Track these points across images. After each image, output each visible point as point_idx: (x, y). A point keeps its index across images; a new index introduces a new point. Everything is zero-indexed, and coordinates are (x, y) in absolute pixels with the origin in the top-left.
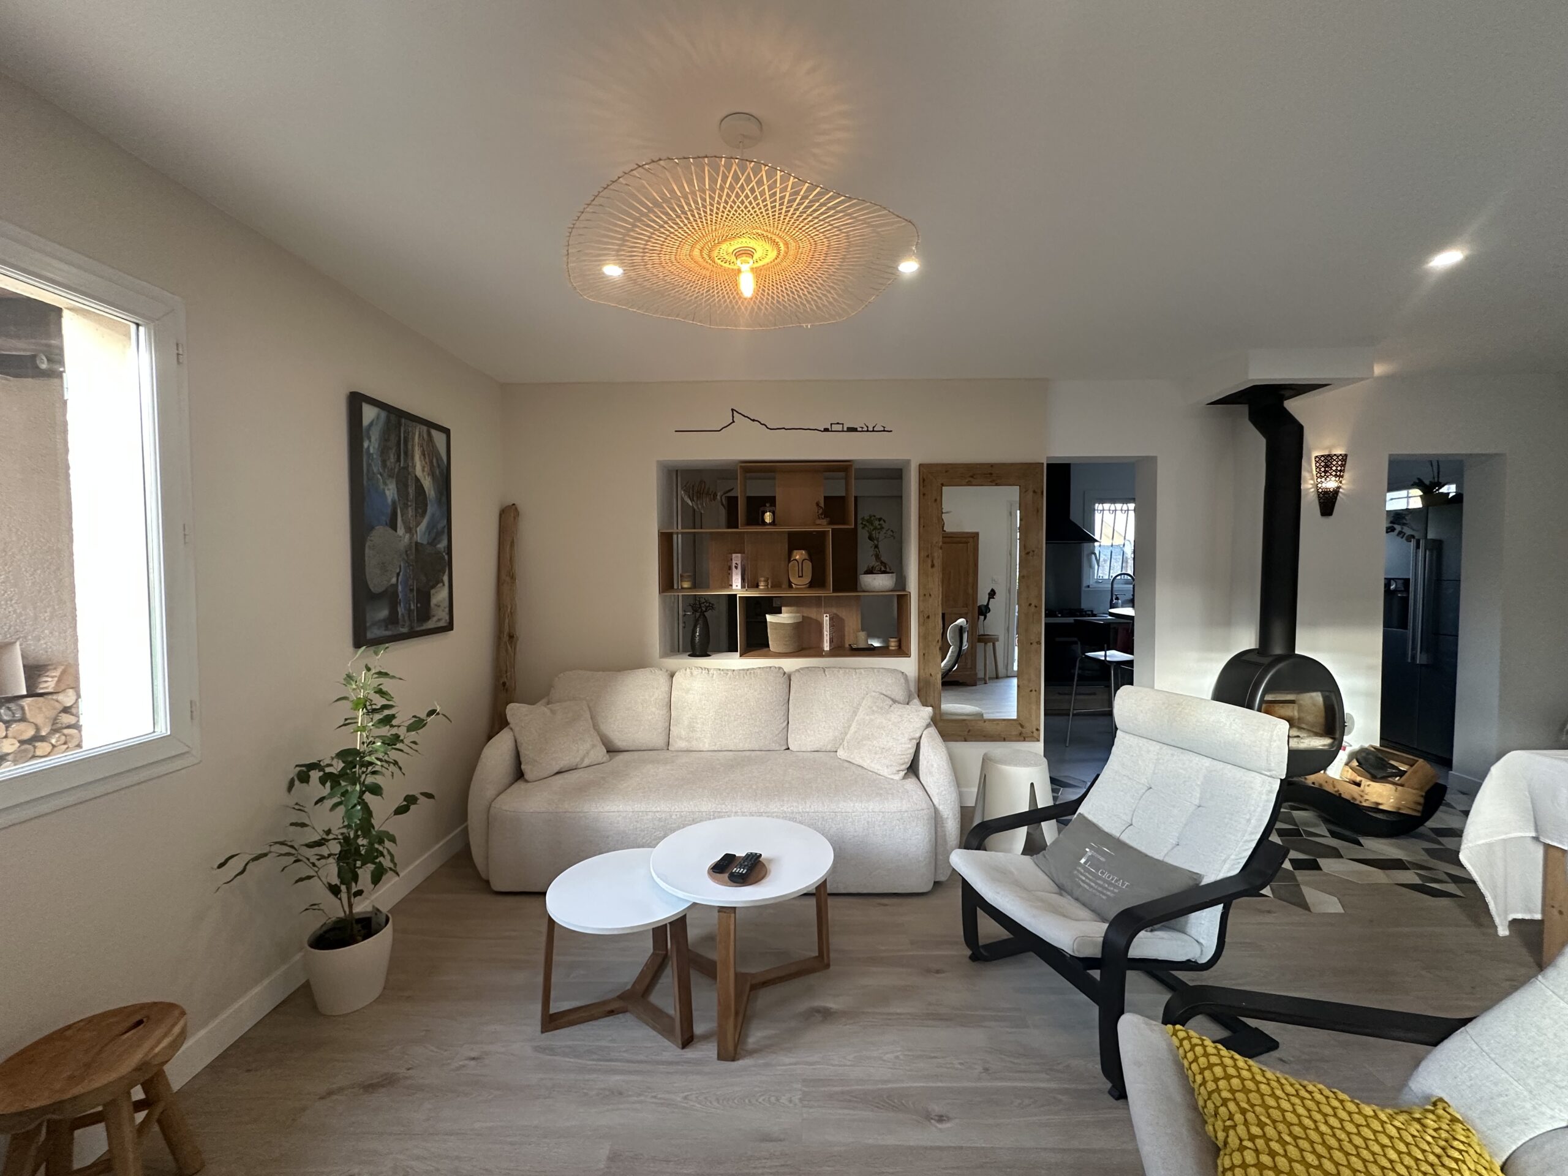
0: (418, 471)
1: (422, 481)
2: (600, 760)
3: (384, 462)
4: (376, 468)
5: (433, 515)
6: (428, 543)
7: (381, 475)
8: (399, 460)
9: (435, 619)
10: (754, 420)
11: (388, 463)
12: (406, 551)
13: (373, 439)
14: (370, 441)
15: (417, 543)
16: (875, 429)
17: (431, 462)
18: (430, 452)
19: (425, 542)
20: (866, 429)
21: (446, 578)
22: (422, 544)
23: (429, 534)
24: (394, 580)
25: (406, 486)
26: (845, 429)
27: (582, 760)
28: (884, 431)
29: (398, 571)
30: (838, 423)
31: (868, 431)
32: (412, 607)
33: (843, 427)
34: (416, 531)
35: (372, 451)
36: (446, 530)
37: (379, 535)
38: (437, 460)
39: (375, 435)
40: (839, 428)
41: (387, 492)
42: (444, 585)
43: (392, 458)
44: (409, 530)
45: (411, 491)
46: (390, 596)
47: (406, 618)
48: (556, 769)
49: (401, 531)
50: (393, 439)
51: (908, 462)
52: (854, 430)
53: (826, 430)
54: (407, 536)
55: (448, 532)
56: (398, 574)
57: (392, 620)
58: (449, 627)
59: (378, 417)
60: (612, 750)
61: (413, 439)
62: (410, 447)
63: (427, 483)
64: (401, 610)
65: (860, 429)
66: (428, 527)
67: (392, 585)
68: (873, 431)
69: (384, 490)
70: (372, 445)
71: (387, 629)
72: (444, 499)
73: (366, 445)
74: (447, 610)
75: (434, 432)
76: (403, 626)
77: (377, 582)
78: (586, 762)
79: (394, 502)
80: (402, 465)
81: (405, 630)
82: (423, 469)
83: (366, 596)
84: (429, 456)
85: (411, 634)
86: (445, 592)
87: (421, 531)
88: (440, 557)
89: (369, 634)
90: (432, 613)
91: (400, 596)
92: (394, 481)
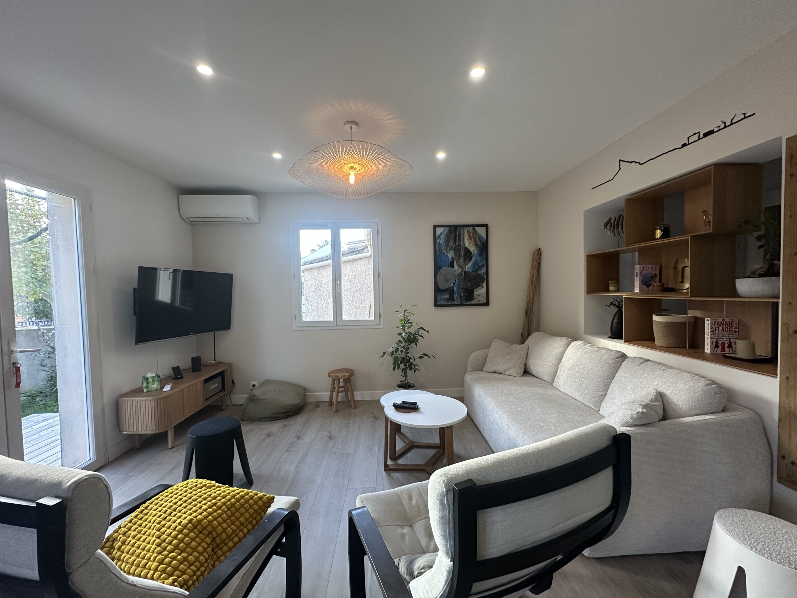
0: (467, 244)
1: (469, 248)
3: (447, 245)
4: (444, 247)
5: (476, 260)
6: (473, 271)
7: (445, 250)
8: (455, 242)
9: (477, 300)
10: (631, 162)
11: (450, 245)
12: (459, 275)
13: (442, 238)
14: (440, 239)
15: (465, 272)
16: (734, 121)
17: (475, 240)
19: (471, 271)
20: (723, 126)
21: (484, 285)
22: (469, 272)
23: (473, 268)
24: (452, 285)
25: (459, 251)
26: (701, 136)
28: (745, 118)
29: (454, 282)
30: (695, 134)
31: (725, 127)
32: (462, 295)
33: (699, 135)
34: (465, 268)
35: (441, 242)
36: (485, 265)
37: (445, 270)
38: (479, 238)
39: (443, 237)
40: (696, 137)
41: (449, 255)
42: (483, 287)
43: (452, 243)
44: (460, 267)
45: (463, 253)
46: (451, 291)
47: (459, 299)
49: (456, 267)
50: (452, 236)
51: (780, 138)
52: (711, 132)
53: (684, 145)
54: (460, 270)
55: (486, 267)
56: (454, 284)
57: (451, 298)
58: (487, 304)
59: (444, 231)
61: (464, 234)
62: (462, 237)
63: (473, 249)
64: (456, 296)
65: (717, 129)
66: (472, 265)
67: (451, 287)
68: (732, 124)
69: (447, 255)
70: (442, 240)
71: (448, 301)
72: (484, 253)
73: (438, 241)
74: (485, 297)
75: (477, 228)
76: (457, 302)
77: (442, 286)
79: (452, 258)
80: (457, 244)
82: (470, 244)
83: (438, 290)
84: (474, 238)
85: (462, 305)
86: (484, 290)
87: (468, 267)
88: (480, 276)
89: (439, 303)
90: (475, 298)
91: (455, 291)
92: (453, 251)
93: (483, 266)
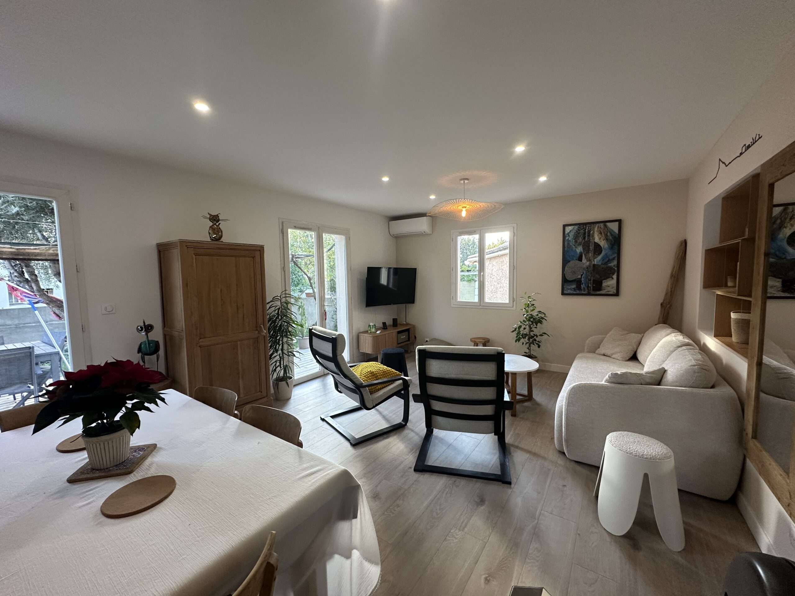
0: (597, 240)
1: (599, 243)
3: (576, 242)
4: (572, 243)
5: (606, 254)
6: (602, 264)
7: (574, 245)
8: (584, 238)
9: (606, 291)
11: (578, 241)
12: (587, 267)
14: (569, 237)
15: (594, 265)
16: (757, 139)
17: (606, 235)
18: (606, 232)
19: (600, 264)
20: (754, 141)
21: (615, 277)
22: (597, 265)
23: (603, 261)
24: (580, 277)
25: (588, 246)
29: (582, 274)
32: (590, 285)
34: (594, 261)
35: (570, 239)
36: (616, 258)
37: (571, 264)
38: (611, 233)
39: (572, 235)
40: (745, 148)
41: (577, 250)
42: (613, 278)
43: (581, 239)
44: (589, 260)
45: (592, 248)
46: (578, 282)
47: (586, 289)
49: (584, 260)
50: (581, 233)
53: (741, 154)
54: (588, 263)
55: (617, 260)
56: (582, 275)
57: (578, 289)
58: (617, 294)
61: (594, 230)
62: (591, 233)
63: (603, 243)
64: (583, 286)
66: (602, 259)
67: (578, 278)
69: (575, 250)
70: (571, 238)
71: (575, 291)
72: (616, 247)
73: (567, 238)
74: (615, 288)
75: (608, 224)
76: (584, 291)
77: (569, 277)
79: (581, 253)
80: (586, 240)
81: (586, 292)
82: (600, 239)
83: (565, 281)
84: (604, 233)
85: (589, 294)
86: (614, 282)
87: (598, 260)
88: (611, 268)
89: (565, 292)
90: (603, 288)
91: (583, 282)
92: (581, 246)
93: (614, 259)
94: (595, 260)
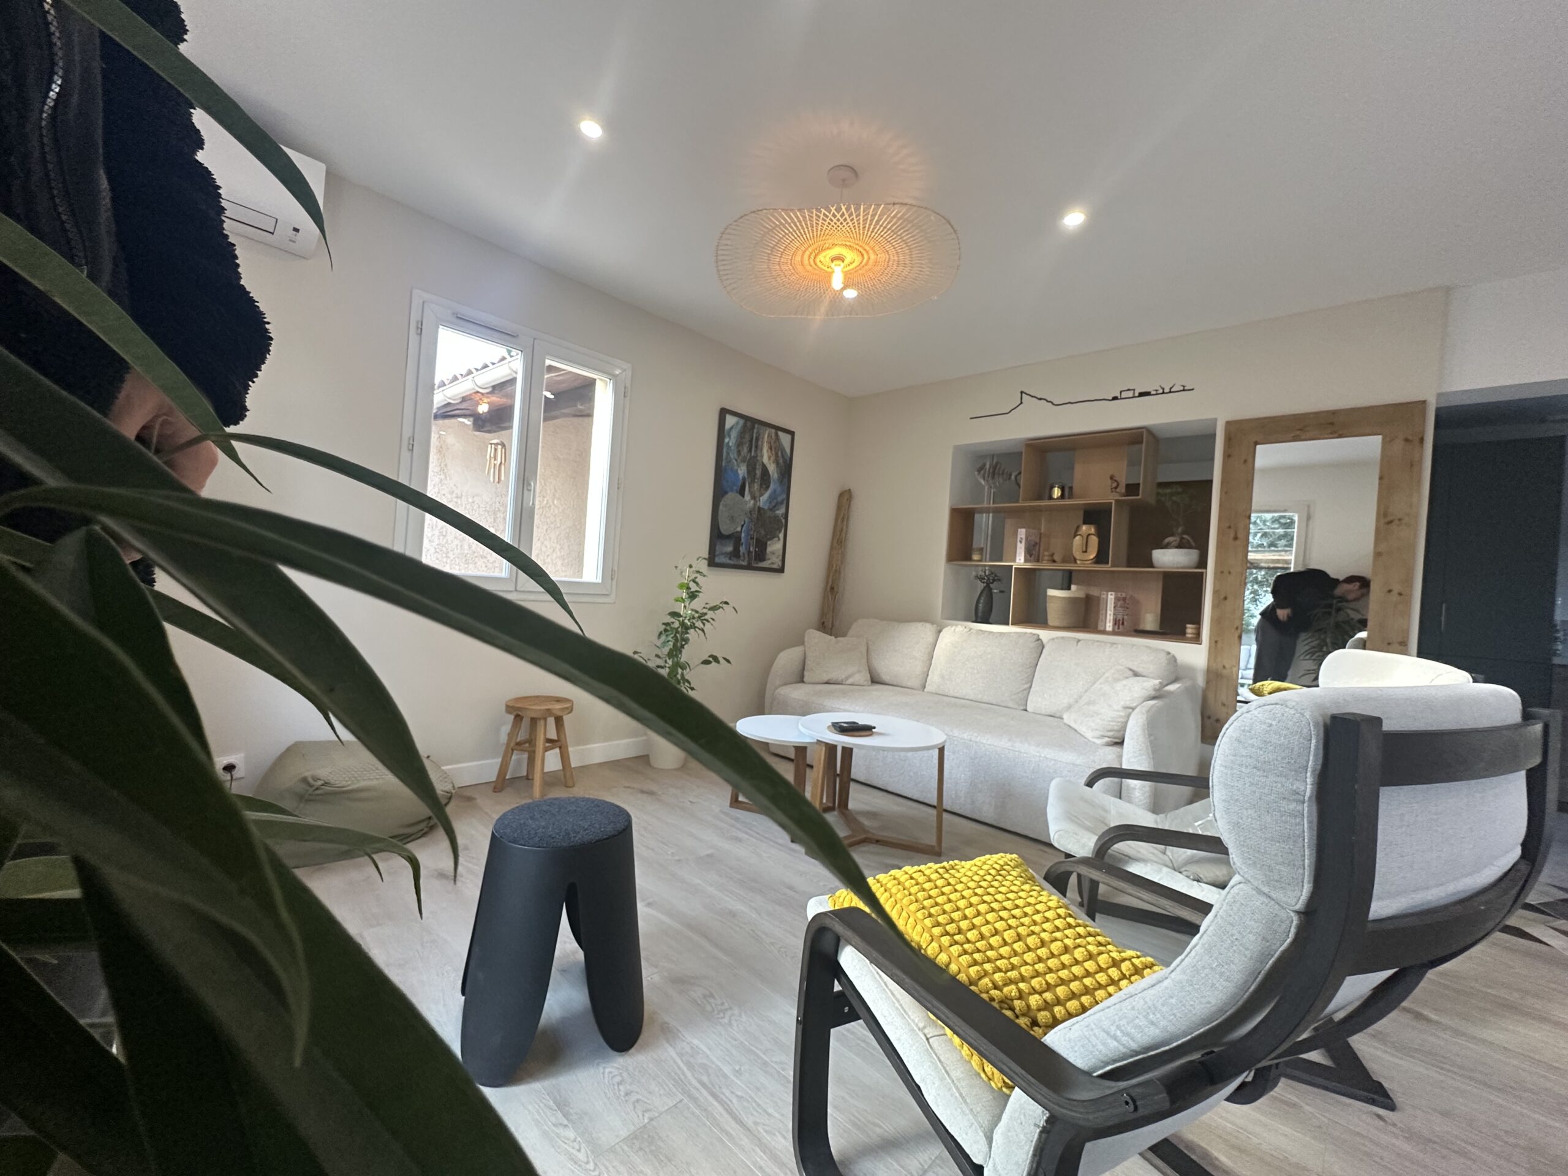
0: (765, 460)
1: (768, 466)
2: (861, 682)
3: (739, 453)
4: (733, 455)
5: (775, 491)
6: (768, 509)
7: (736, 460)
8: (750, 451)
9: (769, 562)
10: (1040, 399)
11: (742, 454)
12: (750, 512)
13: (732, 437)
14: (730, 438)
15: (759, 508)
16: (1173, 390)
17: (777, 454)
18: (776, 448)
19: (766, 508)
20: (1161, 391)
21: (781, 535)
22: (763, 509)
23: (770, 502)
24: (739, 529)
25: (754, 469)
26: (1137, 394)
27: (847, 678)
28: (1184, 390)
29: (743, 523)
30: (1129, 390)
31: (1163, 393)
32: (751, 549)
33: (1134, 393)
34: (760, 500)
35: (730, 444)
36: (785, 502)
37: (731, 497)
38: (782, 453)
39: (734, 434)
40: (1130, 394)
41: (739, 472)
42: (779, 539)
43: (745, 450)
44: (754, 497)
45: (758, 472)
46: (735, 538)
47: (746, 556)
48: (826, 679)
49: (747, 497)
50: (747, 437)
51: (1214, 421)
52: (1147, 394)
53: (1115, 398)
54: (752, 502)
55: (786, 505)
56: (743, 526)
57: (736, 554)
58: (781, 570)
59: (737, 423)
60: (875, 680)
61: (763, 438)
62: (760, 443)
63: (772, 468)
64: (742, 549)
65: (1155, 392)
66: (770, 497)
67: (737, 532)
68: (1170, 392)
69: (737, 470)
70: (731, 441)
71: (730, 559)
72: (786, 480)
73: (727, 440)
74: (781, 558)
75: (780, 433)
76: (743, 561)
77: (726, 528)
78: (850, 681)
79: (744, 479)
80: (752, 455)
81: (745, 563)
82: (769, 458)
83: (717, 536)
84: (775, 449)
85: (749, 567)
86: (779, 545)
87: (764, 500)
88: (776, 519)
89: (717, 560)
90: (767, 557)
91: (743, 540)
92: (746, 464)
93: (782, 503)
94: (761, 498)
